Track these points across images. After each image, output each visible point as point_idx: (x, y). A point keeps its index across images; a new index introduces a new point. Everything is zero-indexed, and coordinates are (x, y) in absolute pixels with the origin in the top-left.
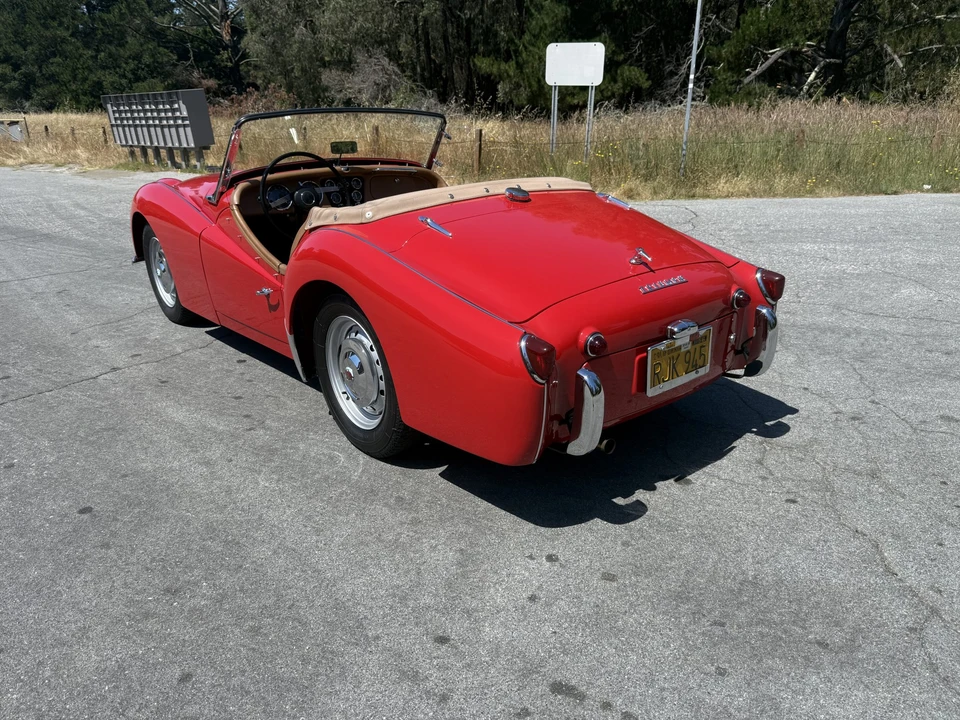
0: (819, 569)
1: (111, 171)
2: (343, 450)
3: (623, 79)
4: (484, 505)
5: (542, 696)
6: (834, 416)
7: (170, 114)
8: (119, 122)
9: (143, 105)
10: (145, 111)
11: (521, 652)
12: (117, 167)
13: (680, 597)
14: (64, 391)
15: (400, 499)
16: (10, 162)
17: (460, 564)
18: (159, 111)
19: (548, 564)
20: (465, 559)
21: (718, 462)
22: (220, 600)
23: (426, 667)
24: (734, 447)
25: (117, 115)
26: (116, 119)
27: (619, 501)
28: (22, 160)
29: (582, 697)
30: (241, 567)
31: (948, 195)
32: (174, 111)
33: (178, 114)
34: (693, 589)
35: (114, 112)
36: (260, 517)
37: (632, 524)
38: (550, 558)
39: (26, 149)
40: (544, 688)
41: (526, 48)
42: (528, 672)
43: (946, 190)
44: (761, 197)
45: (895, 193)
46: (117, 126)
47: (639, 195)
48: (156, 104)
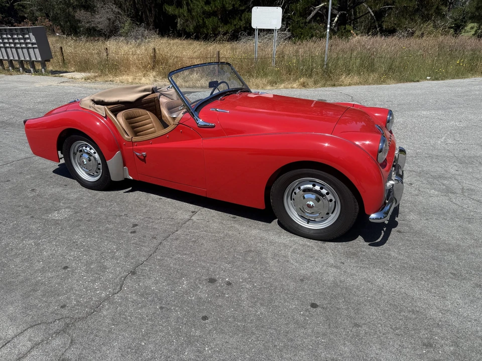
3: (245, 19)
7: (22, 41)
10: (3, 39)
31: (440, 82)
32: (25, 39)
44: (364, 85)
47: (308, 84)
48: (12, 35)
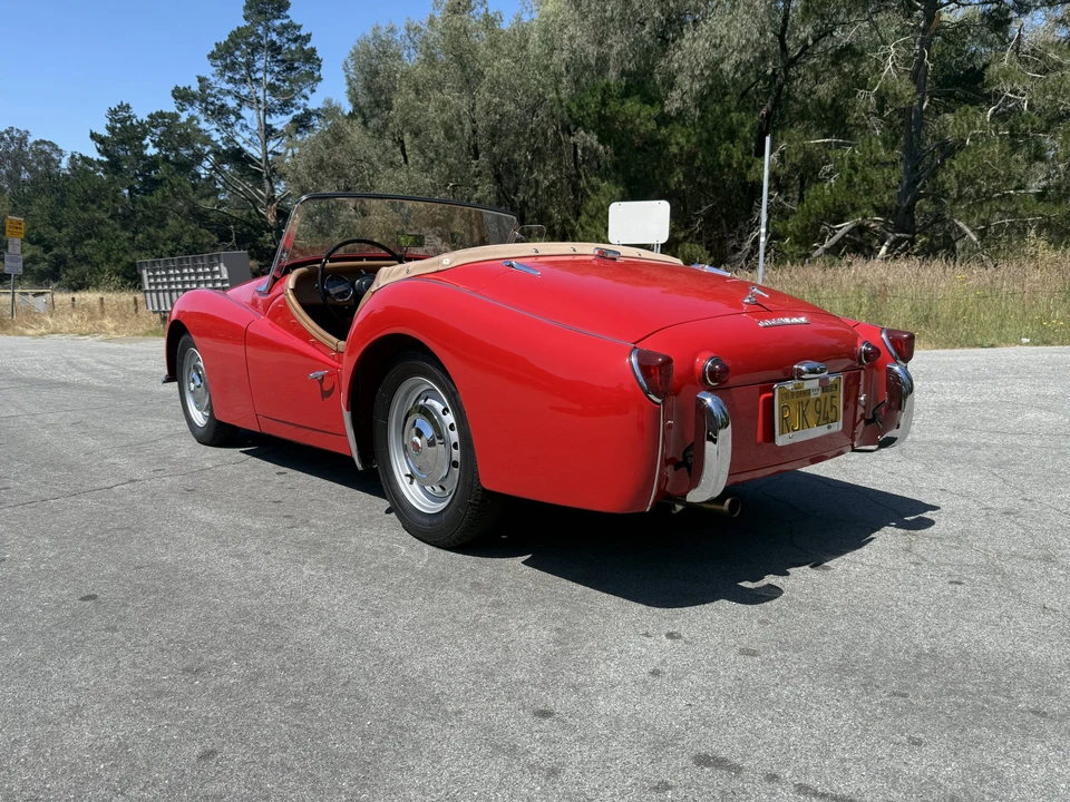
0: (1009, 642)
1: (140, 337)
2: (404, 543)
4: (580, 588)
5: (684, 768)
6: (984, 512)
7: (209, 277)
8: (153, 288)
9: (181, 269)
10: (183, 275)
11: (648, 726)
12: (147, 334)
13: (844, 669)
14: (73, 498)
15: (476, 585)
16: (30, 332)
17: (557, 642)
18: (197, 275)
19: (669, 641)
20: (563, 638)
21: (858, 551)
22: (255, 678)
23: (524, 741)
24: (873, 538)
25: (152, 281)
26: (150, 284)
27: (747, 584)
28: (43, 330)
29: (738, 769)
30: (281, 647)
31: (1049, 347)
32: (213, 273)
33: (218, 277)
34: (856, 662)
35: (149, 277)
36: (306, 601)
37: (768, 604)
38: (670, 635)
39: (48, 319)
40: (684, 760)
41: (583, 228)
42: (661, 745)
43: (1047, 343)
45: (992, 346)
46: (151, 291)
48: (195, 268)
